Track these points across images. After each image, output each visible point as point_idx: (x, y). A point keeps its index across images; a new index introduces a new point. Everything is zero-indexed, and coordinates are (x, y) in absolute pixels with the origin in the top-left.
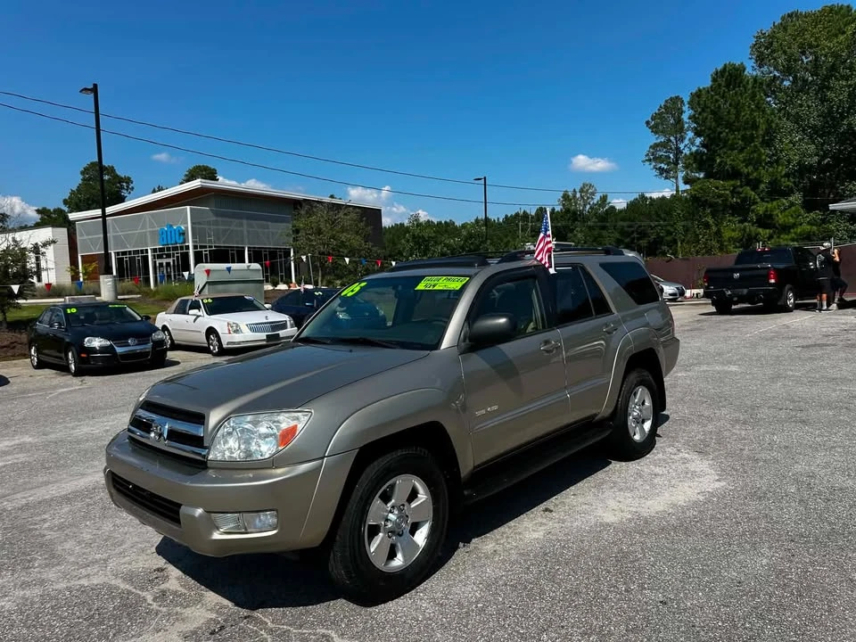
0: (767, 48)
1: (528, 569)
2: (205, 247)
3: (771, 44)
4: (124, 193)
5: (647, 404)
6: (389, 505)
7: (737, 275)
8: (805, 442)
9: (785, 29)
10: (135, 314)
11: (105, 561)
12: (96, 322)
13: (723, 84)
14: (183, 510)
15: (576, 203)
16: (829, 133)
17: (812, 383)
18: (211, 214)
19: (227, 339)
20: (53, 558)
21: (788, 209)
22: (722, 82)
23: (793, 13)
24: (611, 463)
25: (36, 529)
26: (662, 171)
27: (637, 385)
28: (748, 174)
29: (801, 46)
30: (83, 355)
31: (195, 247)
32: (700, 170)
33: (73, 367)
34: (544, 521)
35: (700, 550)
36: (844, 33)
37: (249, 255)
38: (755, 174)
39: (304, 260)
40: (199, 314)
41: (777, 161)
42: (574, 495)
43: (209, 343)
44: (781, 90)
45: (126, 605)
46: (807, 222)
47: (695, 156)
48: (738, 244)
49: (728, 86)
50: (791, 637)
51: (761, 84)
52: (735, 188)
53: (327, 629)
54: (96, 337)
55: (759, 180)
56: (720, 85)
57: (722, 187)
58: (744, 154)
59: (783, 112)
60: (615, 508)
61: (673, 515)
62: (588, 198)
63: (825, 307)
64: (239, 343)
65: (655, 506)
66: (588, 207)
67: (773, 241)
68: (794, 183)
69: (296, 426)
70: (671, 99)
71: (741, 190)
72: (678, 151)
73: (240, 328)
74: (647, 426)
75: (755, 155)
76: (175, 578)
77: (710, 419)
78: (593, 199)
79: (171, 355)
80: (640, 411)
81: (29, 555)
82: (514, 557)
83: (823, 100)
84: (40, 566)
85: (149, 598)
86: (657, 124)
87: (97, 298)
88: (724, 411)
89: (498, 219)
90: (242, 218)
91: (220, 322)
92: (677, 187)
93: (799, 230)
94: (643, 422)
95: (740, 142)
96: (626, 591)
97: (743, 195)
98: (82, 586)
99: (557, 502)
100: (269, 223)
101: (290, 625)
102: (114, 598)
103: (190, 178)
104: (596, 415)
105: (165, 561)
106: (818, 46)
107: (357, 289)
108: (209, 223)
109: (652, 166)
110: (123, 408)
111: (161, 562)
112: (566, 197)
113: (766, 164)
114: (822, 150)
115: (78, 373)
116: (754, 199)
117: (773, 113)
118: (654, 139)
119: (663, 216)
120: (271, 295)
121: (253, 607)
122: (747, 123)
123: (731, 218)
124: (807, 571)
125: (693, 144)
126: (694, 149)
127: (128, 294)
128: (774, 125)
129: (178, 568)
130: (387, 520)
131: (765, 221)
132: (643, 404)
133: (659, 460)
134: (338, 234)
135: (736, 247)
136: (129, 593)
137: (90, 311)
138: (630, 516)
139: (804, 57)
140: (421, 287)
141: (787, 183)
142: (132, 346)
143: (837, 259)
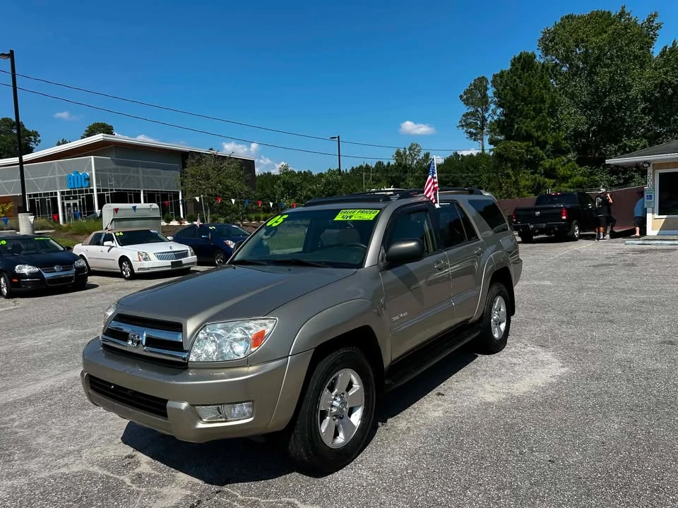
0: (551, 41)
1: (439, 440)
2: (107, 190)
3: (554, 38)
4: (32, 145)
5: (502, 310)
6: (333, 394)
7: (538, 213)
8: (617, 336)
9: (564, 27)
10: (59, 246)
11: (79, 451)
12: (22, 253)
13: (520, 68)
14: (170, 404)
15: (406, 159)
16: (596, 107)
17: (610, 292)
18: (111, 162)
19: (138, 265)
20: (30, 453)
21: (567, 164)
22: (519, 66)
23: (569, 16)
24: (477, 356)
25: (8, 428)
26: (471, 134)
27: (497, 295)
28: (538, 137)
29: (576, 41)
30: (14, 280)
31: (98, 190)
32: (502, 133)
33: (5, 290)
34: (440, 402)
35: (566, 420)
36: (606, 32)
37: (144, 197)
38: (543, 137)
39: (198, 200)
40: (112, 245)
41: (559, 128)
42: (456, 382)
43: (122, 270)
44: (561, 75)
45: (109, 488)
46: (580, 174)
47: (498, 122)
48: (530, 190)
49: (523, 70)
50: (655, 482)
51: (547, 69)
52: (528, 148)
53: (290, 497)
54: (25, 264)
55: (546, 143)
56: (517, 69)
57: (518, 147)
58: (535, 122)
59: (562, 91)
60: (491, 390)
61: (537, 394)
62: (415, 155)
63: (602, 237)
64: (148, 269)
65: (522, 387)
66: (415, 161)
67: (556, 188)
68: (571, 144)
69: (264, 331)
70: (479, 78)
71: (532, 149)
72: (484, 119)
73: (149, 256)
74: (503, 326)
75: (543, 123)
76: (145, 463)
77: (542, 321)
78: (419, 156)
79: (91, 280)
80: (498, 315)
81: (7, 450)
82: (425, 432)
83: (591, 83)
84: (20, 459)
85: (128, 481)
86: (468, 98)
87: (18, 233)
88: (550, 315)
89: (346, 170)
90: (138, 167)
91: (131, 251)
92: (483, 147)
93: (575, 180)
94: (500, 324)
95: (532, 113)
96: (521, 454)
97: (534, 153)
98: (64, 474)
99: (446, 387)
100: (162, 171)
101: (258, 496)
102: (95, 483)
103: (91, 133)
104: (469, 319)
105: (133, 449)
106: (587, 41)
107: (281, 220)
108: (110, 170)
109: (464, 131)
110: (60, 323)
111: (129, 450)
112: (398, 153)
113: (551, 130)
114: (590, 120)
115: (10, 296)
116: (543, 156)
117: (555, 91)
118: (465, 109)
119: (471, 169)
120: (166, 230)
121: (223, 483)
122: (537, 98)
123: (526, 171)
124: (649, 432)
125: (495, 113)
126: (496, 118)
127: (41, 229)
128: (556, 101)
129: (146, 454)
130: (332, 406)
131: (550, 173)
132: (500, 310)
133: (513, 352)
134: (224, 180)
135: (529, 193)
136: (108, 477)
137: (15, 242)
138: (505, 396)
139: (577, 49)
140: (339, 218)
141: (566, 144)
142: (58, 272)
143: (611, 201)
